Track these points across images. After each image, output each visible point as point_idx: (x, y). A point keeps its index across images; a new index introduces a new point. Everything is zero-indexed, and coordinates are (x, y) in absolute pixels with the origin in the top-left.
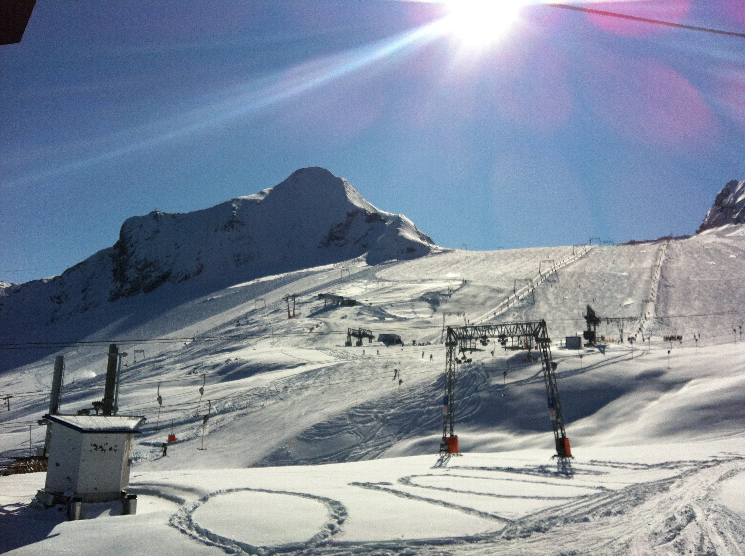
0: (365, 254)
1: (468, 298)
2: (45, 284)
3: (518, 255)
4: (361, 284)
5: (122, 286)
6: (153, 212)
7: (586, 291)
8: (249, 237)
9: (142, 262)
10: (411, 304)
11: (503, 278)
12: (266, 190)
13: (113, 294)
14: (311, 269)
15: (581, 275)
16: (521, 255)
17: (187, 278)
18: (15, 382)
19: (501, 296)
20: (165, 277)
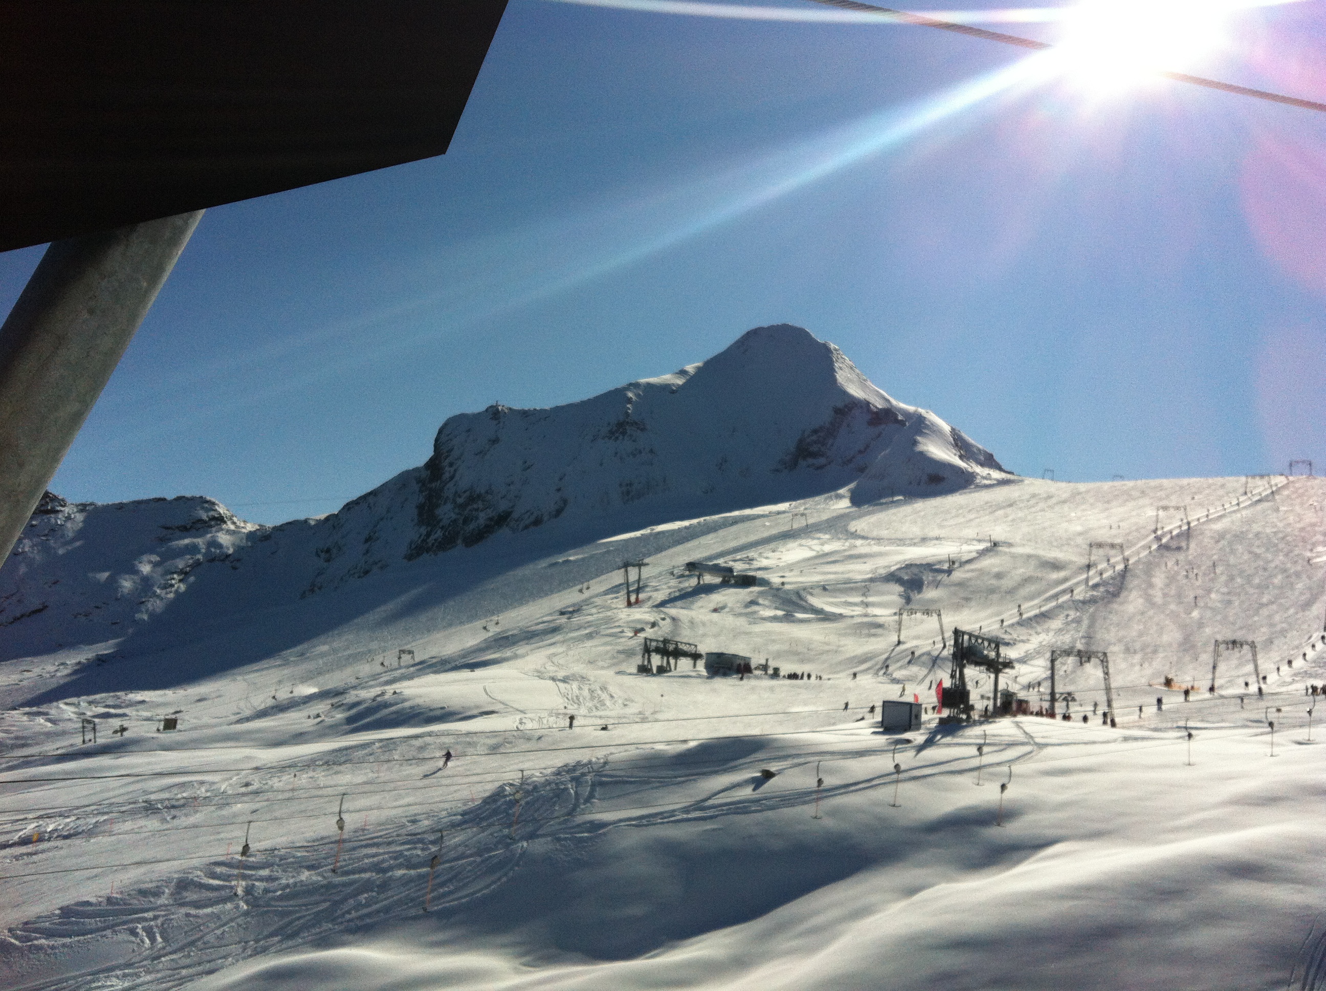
0: (852, 486)
1: (986, 578)
2: (311, 527)
3: (1135, 493)
4: (816, 541)
5: (428, 535)
6: (492, 407)
7: (1235, 572)
8: (651, 451)
9: (465, 492)
10: (865, 587)
11: (1079, 540)
12: (690, 368)
13: (413, 546)
14: (747, 512)
15: (1239, 537)
16: (1143, 492)
17: (537, 522)
18: (214, 695)
19: (1055, 576)
20: (502, 519)
